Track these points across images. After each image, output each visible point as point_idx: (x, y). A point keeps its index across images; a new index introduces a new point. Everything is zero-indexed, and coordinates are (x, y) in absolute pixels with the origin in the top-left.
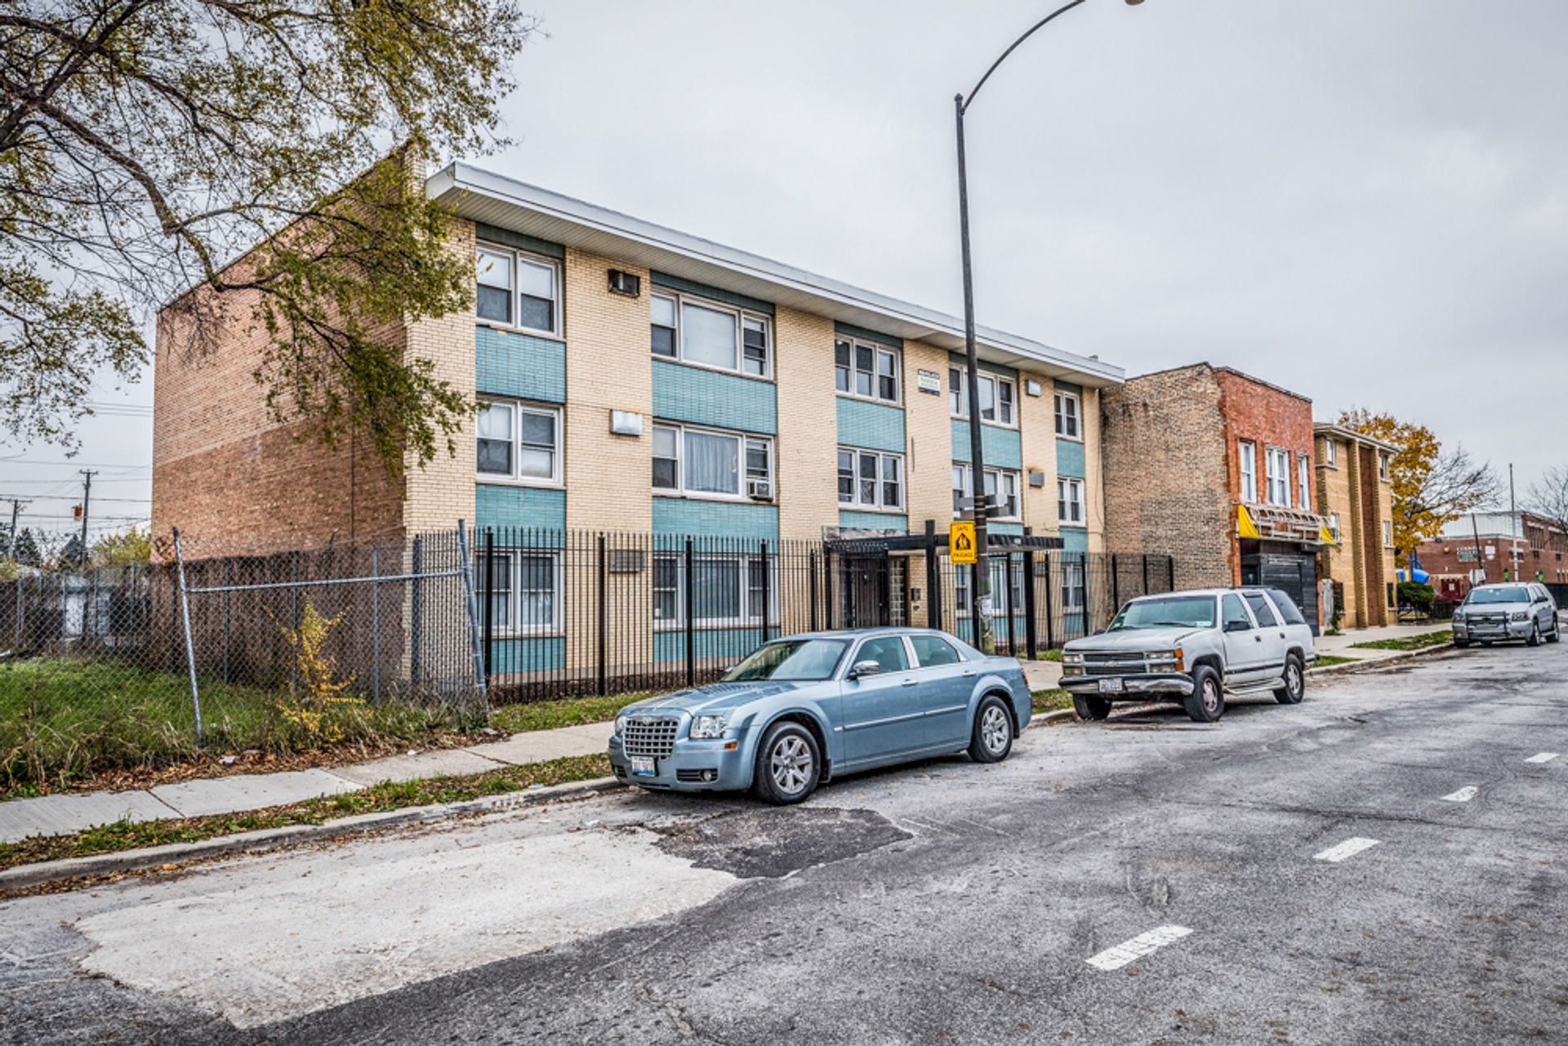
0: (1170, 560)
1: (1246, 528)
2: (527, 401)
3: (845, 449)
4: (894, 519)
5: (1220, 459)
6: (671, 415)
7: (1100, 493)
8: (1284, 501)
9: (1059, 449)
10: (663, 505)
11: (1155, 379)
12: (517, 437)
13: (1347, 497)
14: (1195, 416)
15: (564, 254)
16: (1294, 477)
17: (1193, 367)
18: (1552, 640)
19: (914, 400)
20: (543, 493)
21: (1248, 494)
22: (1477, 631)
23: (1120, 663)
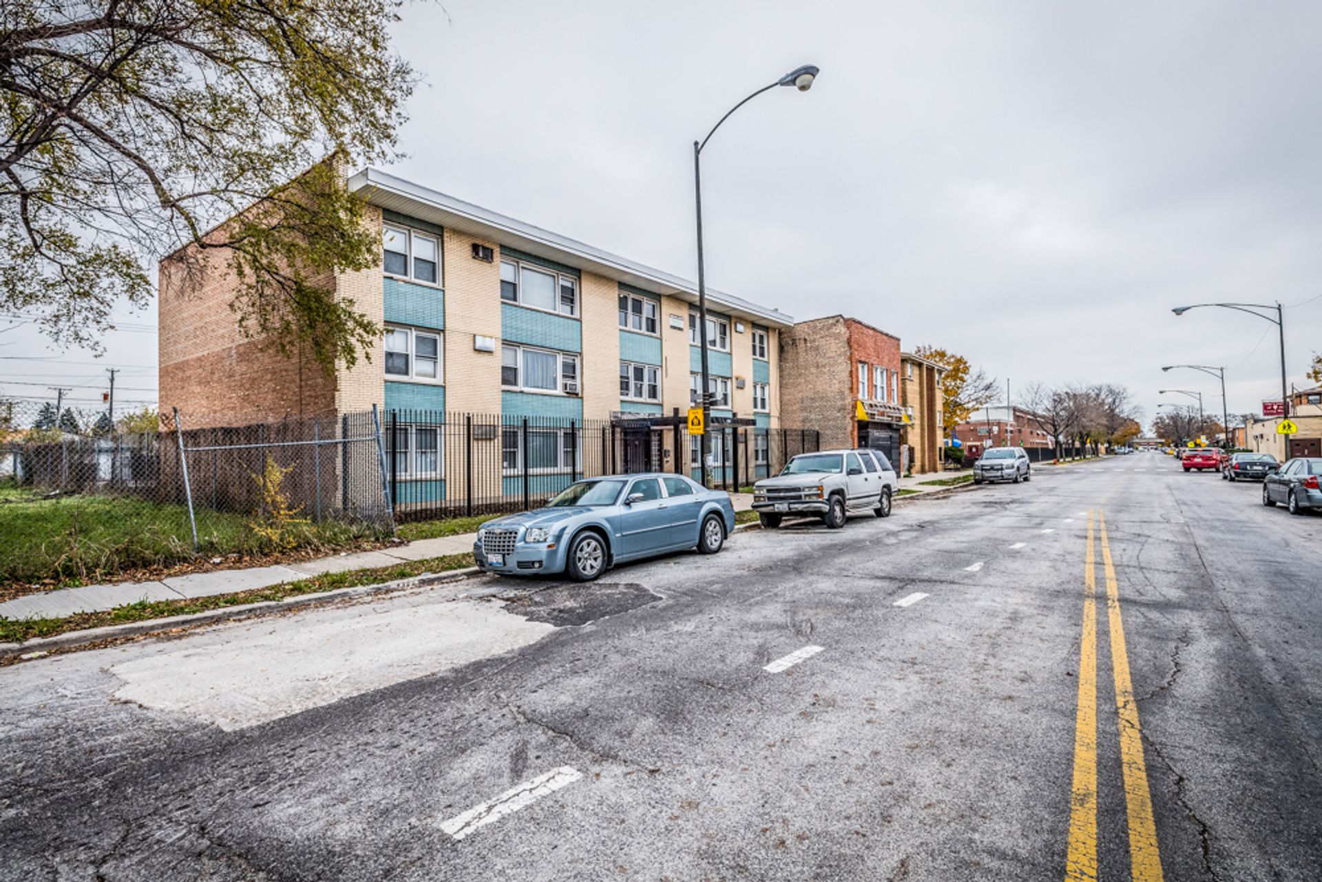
0: (818, 434)
1: (861, 414)
2: (417, 327)
3: (624, 363)
4: (654, 407)
5: (847, 373)
6: (513, 339)
7: (778, 392)
8: (883, 398)
9: (754, 365)
10: (509, 396)
11: (811, 324)
12: (412, 351)
13: (918, 397)
14: (834, 347)
15: (443, 232)
16: (889, 385)
17: (833, 317)
18: (1026, 479)
19: (667, 333)
20: (430, 388)
21: (863, 395)
22: (986, 474)
23: (788, 494)
